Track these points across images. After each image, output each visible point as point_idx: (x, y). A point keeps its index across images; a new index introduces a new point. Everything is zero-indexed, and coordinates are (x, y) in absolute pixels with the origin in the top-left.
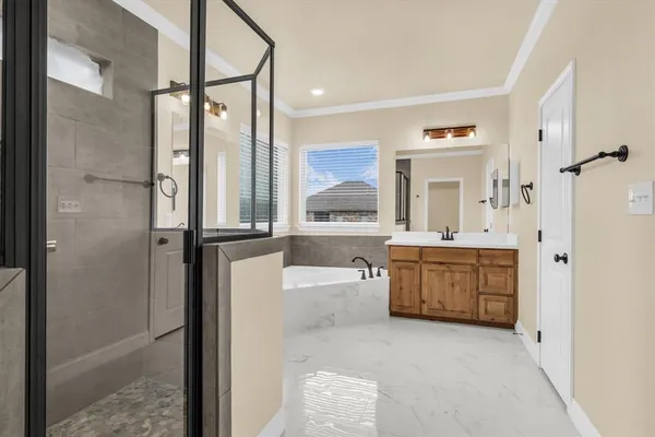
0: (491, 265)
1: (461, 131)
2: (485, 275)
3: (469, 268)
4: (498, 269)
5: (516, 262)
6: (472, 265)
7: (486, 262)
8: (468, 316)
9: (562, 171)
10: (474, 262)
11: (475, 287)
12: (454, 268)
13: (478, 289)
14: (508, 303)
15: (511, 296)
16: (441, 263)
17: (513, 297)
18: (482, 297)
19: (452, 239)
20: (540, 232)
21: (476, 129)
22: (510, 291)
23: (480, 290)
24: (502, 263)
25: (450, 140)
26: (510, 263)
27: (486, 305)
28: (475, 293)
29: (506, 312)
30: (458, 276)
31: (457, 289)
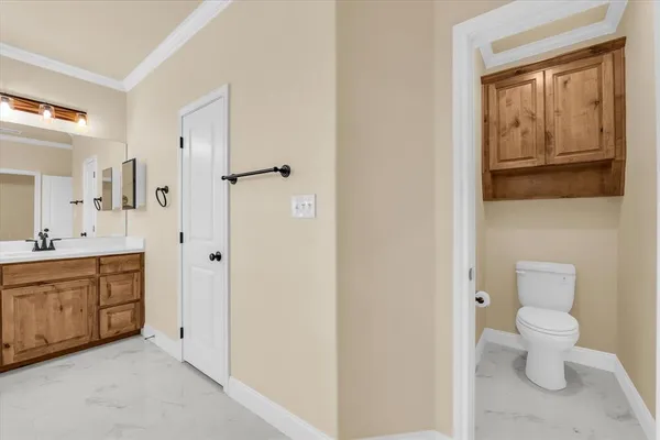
0: (115, 274)
1: (64, 113)
2: (108, 286)
3: (85, 282)
4: (122, 276)
5: (142, 265)
6: (90, 277)
7: (109, 270)
8: (85, 340)
9: (223, 178)
10: (92, 272)
11: (94, 302)
12: (63, 285)
13: (98, 303)
14: (134, 311)
15: (138, 301)
16: (39, 284)
17: (140, 302)
18: (104, 312)
19: (52, 248)
20: (182, 234)
21: (88, 116)
22: (136, 296)
23: (102, 303)
24: (126, 269)
25: (46, 120)
26: (136, 267)
27: (109, 318)
28: (95, 308)
29: (133, 319)
30: (68, 296)
31: (68, 311)
